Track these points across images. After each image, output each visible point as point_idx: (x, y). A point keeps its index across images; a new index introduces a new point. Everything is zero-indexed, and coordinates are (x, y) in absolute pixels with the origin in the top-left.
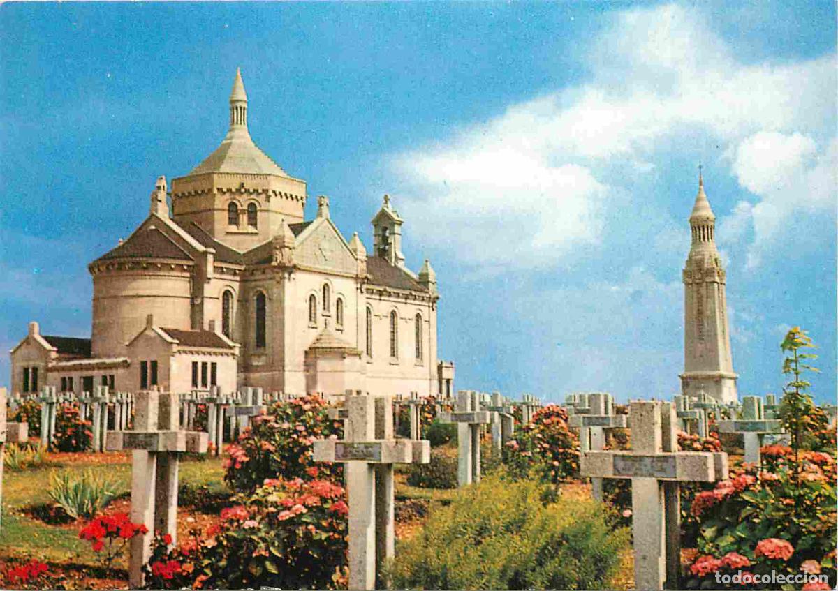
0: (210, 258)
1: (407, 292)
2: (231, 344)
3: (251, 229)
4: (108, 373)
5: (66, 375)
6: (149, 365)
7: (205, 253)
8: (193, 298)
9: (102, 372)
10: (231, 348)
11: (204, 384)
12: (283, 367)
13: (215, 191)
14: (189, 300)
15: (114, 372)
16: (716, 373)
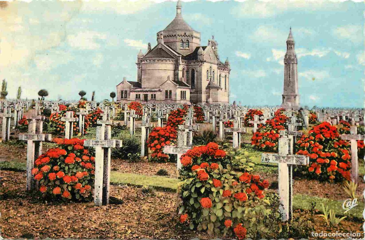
0: (181, 58)
1: (224, 68)
2: (189, 85)
3: (187, 48)
4: (153, 93)
5: (138, 93)
6: (169, 91)
7: (179, 56)
8: (175, 71)
9: (152, 93)
10: (188, 86)
11: (183, 98)
12: (201, 92)
13: (177, 35)
14: (173, 71)
15: (155, 93)
16: (294, 94)
